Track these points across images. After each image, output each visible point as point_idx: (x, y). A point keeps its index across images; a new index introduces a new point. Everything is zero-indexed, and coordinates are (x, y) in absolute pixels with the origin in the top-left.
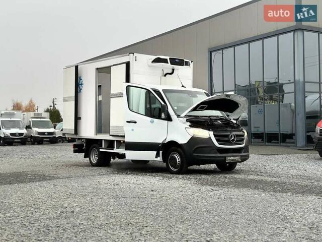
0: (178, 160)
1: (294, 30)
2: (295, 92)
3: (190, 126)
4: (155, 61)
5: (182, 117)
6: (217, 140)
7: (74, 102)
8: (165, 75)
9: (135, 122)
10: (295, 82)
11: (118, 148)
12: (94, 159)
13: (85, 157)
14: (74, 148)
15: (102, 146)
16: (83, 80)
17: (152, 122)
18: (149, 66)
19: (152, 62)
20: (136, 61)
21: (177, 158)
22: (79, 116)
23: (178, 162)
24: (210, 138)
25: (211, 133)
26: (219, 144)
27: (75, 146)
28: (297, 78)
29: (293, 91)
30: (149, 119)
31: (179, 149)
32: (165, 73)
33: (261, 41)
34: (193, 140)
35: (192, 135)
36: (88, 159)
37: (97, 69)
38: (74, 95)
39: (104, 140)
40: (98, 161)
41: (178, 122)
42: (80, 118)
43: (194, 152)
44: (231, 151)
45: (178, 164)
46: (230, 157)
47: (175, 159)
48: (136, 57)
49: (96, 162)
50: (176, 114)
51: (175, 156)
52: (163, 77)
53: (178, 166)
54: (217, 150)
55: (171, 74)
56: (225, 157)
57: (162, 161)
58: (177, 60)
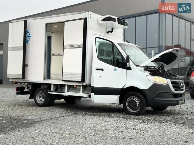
0: (138, 103)
3: (150, 74)
4: (104, 20)
5: (141, 67)
6: (174, 87)
7: (22, 51)
8: (108, 33)
9: (103, 70)
10: (159, 47)
11: (68, 92)
12: (40, 100)
13: (30, 98)
15: (51, 90)
16: (30, 33)
17: (115, 70)
18: (98, 24)
19: (102, 20)
20: (90, 18)
21: (137, 102)
22: (26, 64)
23: (138, 105)
24: (168, 85)
25: (169, 81)
26: (175, 90)
27: (18, 89)
29: (158, 52)
30: (113, 67)
31: (138, 94)
32: (108, 31)
33: (134, 18)
34: (155, 86)
36: (33, 100)
37: (47, 24)
38: (23, 45)
39: (53, 84)
40: (45, 102)
41: (138, 70)
42: (27, 66)
43: (156, 97)
44: (179, 96)
45: (138, 106)
46: (180, 101)
47: (135, 102)
48: (90, 15)
49: (42, 103)
50: (134, 64)
51: (134, 99)
52: (106, 34)
53: (137, 108)
54: (173, 95)
55: (112, 32)
56: (178, 101)
57: (119, 103)
58: (121, 21)
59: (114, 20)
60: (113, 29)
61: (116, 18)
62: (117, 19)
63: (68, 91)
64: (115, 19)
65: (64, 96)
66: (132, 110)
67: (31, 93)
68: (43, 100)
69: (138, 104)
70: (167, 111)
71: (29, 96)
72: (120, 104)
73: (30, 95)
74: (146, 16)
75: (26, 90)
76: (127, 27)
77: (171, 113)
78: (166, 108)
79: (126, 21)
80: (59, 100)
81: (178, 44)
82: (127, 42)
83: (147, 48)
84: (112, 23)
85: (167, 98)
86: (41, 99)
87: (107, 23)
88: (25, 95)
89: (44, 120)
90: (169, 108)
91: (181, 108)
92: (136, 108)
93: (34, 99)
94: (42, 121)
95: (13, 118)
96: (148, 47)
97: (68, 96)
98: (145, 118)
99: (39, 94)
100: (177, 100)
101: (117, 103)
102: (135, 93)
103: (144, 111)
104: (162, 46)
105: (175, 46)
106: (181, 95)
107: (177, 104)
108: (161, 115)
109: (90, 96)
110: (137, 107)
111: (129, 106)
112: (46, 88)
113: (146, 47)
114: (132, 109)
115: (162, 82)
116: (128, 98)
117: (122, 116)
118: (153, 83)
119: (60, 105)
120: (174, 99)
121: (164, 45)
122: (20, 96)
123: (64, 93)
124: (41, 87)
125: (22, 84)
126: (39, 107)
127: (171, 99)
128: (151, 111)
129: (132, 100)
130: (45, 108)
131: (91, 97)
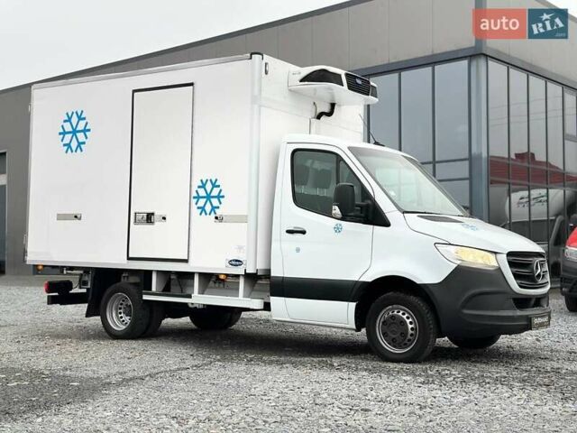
0: (410, 326)
1: (471, 56)
2: (470, 178)
4: (308, 78)
6: (516, 276)
8: (319, 117)
9: (304, 232)
10: (470, 159)
11: (203, 294)
12: (119, 321)
13: (88, 315)
14: (49, 291)
15: (150, 289)
16: (89, 119)
17: (338, 230)
18: (290, 90)
19: (301, 81)
20: (266, 73)
21: (408, 321)
23: (410, 332)
24: (499, 269)
26: (521, 287)
27: (51, 287)
28: (474, 150)
29: (467, 175)
31: (412, 298)
32: (319, 111)
33: (396, 75)
35: (459, 262)
36: (96, 320)
39: (158, 272)
40: (133, 325)
44: (533, 302)
45: (412, 335)
46: (537, 317)
47: (403, 323)
48: (266, 64)
49: (124, 327)
50: (399, 209)
51: (400, 314)
52: (315, 121)
53: (409, 340)
54: (515, 300)
55: (330, 114)
56: (529, 319)
57: (354, 327)
58: (359, 82)
59: (335, 79)
60: (333, 105)
61: (342, 73)
62: (347, 75)
63: (202, 292)
64: (340, 76)
65: (190, 306)
66: (395, 347)
67: (90, 298)
68: (127, 319)
69: (412, 329)
70: (498, 348)
71: (84, 307)
72: (358, 329)
73: (87, 305)
74: (430, 68)
75: (76, 290)
76: (377, 100)
77: (508, 357)
78: (494, 339)
79: (372, 83)
80: (176, 320)
81: (526, 151)
82: (376, 143)
83: (434, 162)
84: (329, 88)
85: (498, 309)
86: (121, 317)
87: (315, 89)
88: (74, 305)
89: (131, 379)
90: (504, 341)
91: (538, 340)
92: (406, 342)
93: (99, 318)
94: (126, 382)
95: (38, 374)
96: (437, 159)
97: (202, 307)
98: (434, 369)
99: (116, 303)
100: (527, 316)
101: (348, 326)
102: (402, 295)
103: (428, 350)
104: (480, 156)
105: (517, 155)
106: (538, 301)
107: (528, 327)
108: (481, 362)
109: (267, 307)
110: (409, 337)
111: (385, 334)
112: (135, 284)
113: (431, 160)
114: (393, 342)
115: (480, 261)
116: (381, 311)
117: (364, 364)
118: (455, 266)
119: (178, 335)
120: (519, 313)
121: (484, 155)
122: (57, 308)
123: (190, 296)
124: (119, 280)
125: (65, 272)
126: (115, 342)
127: (509, 313)
128: (449, 349)
129: (393, 317)
130: (134, 344)
131: (269, 310)
